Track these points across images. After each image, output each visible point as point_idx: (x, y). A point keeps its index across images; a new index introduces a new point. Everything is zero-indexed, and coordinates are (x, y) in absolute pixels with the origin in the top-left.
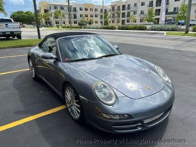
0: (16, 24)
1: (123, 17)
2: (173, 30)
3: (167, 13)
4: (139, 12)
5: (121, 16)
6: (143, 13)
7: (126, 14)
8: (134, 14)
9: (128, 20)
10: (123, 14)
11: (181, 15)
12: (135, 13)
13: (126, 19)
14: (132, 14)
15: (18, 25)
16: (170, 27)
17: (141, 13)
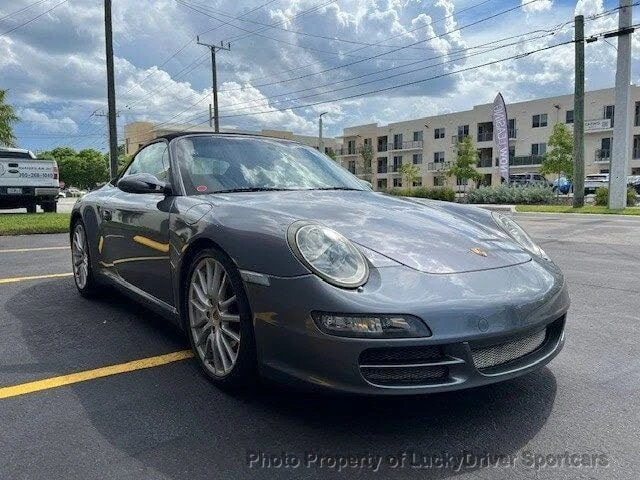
0: (45, 166)
1: (380, 171)
2: (536, 201)
3: (513, 160)
4: (428, 158)
5: (375, 166)
6: (442, 160)
7: (391, 162)
8: (415, 162)
9: (395, 180)
10: (382, 162)
11: (555, 158)
12: (416, 159)
13: (389, 176)
14: (407, 160)
15: (50, 166)
16: (526, 191)
17: (436, 161)
